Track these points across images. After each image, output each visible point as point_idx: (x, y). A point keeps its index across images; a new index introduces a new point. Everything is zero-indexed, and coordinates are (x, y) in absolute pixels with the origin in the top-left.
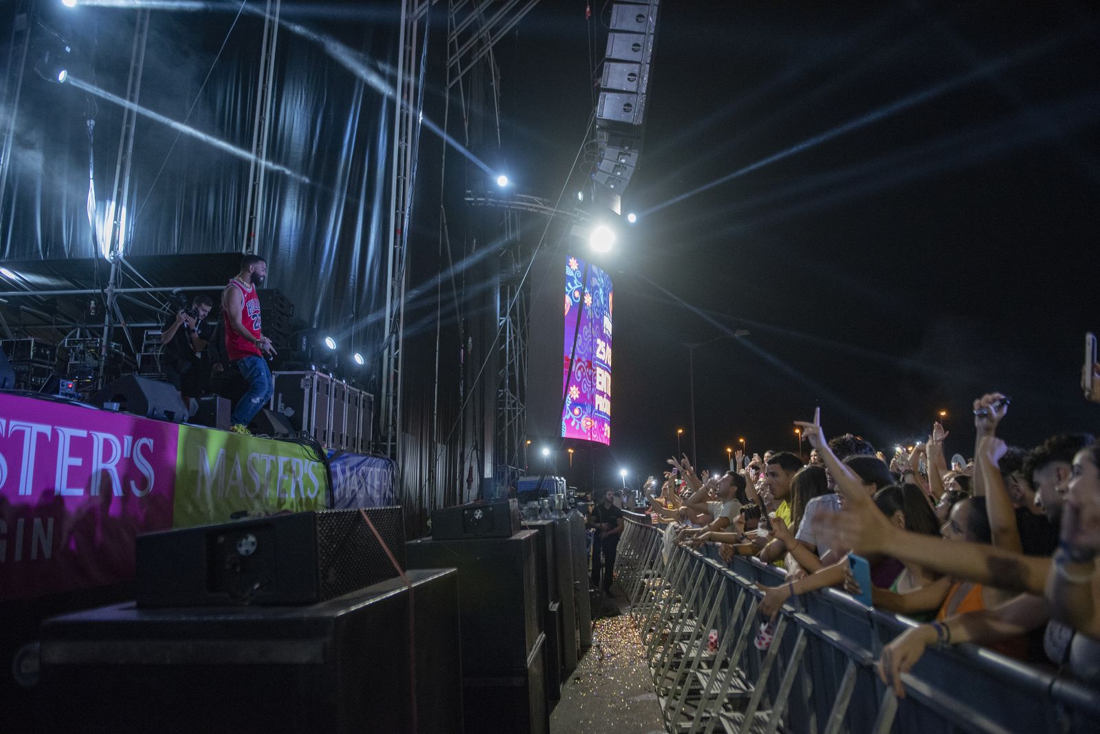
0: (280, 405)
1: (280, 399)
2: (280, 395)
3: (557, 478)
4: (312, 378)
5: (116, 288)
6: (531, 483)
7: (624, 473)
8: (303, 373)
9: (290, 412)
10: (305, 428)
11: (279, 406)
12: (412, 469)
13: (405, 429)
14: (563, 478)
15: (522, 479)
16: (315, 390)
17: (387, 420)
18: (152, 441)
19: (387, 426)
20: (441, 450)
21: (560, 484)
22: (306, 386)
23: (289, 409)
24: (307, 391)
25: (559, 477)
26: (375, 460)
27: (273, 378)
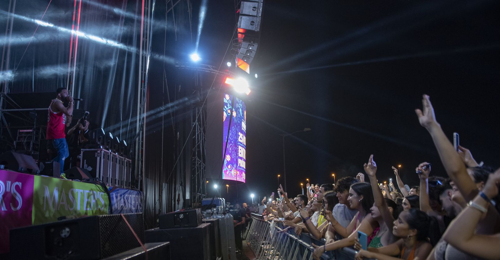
1: (85, 162)
2: (85, 160)
3: (221, 199)
4: (101, 152)
5: (3, 109)
6: (208, 201)
7: (252, 196)
8: (96, 150)
9: (90, 169)
10: (97, 176)
11: (85, 166)
12: (151, 196)
13: (147, 176)
14: (223, 199)
15: (204, 199)
16: (102, 158)
17: (138, 172)
18: (21, 183)
19: (138, 175)
20: (165, 186)
21: (222, 201)
22: (98, 156)
23: (90, 167)
24: (98, 158)
25: (222, 198)
26: (132, 191)
27: (82, 152)
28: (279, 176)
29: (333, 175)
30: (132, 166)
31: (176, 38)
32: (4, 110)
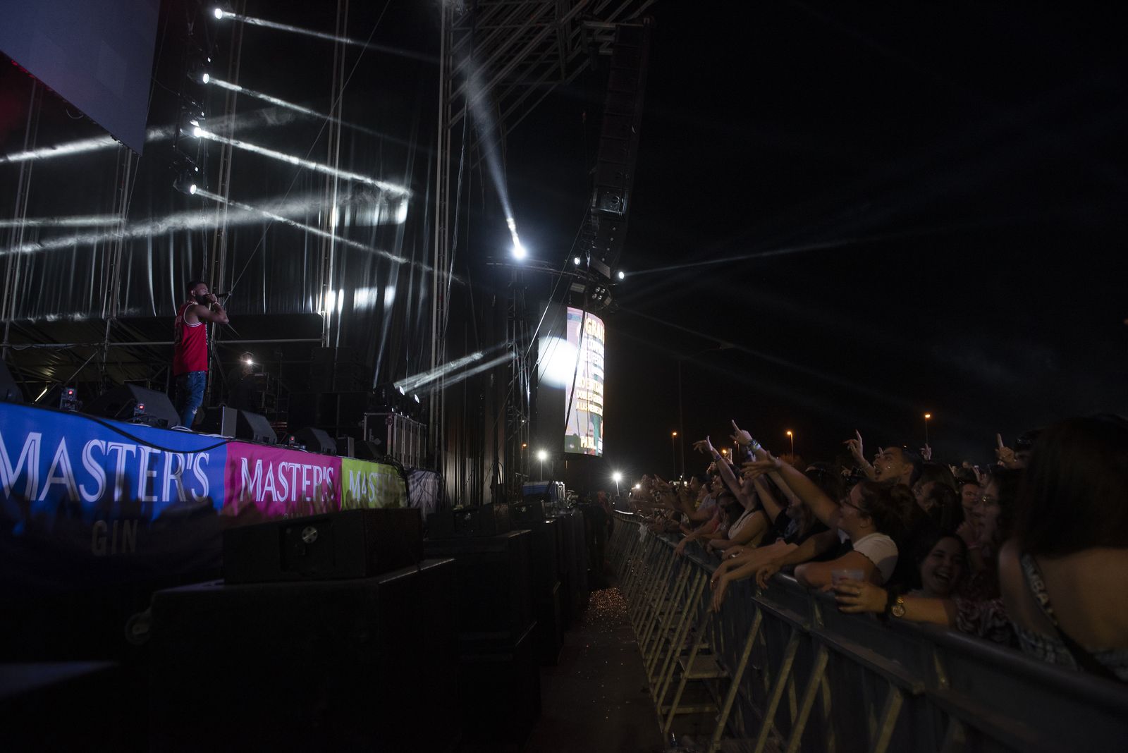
0: (371, 436)
1: (371, 433)
2: (371, 430)
3: (557, 483)
4: (393, 418)
6: (541, 487)
7: (617, 477)
8: (386, 414)
9: (378, 442)
10: (389, 452)
11: (370, 438)
12: (451, 476)
13: (446, 450)
14: (562, 483)
15: (527, 484)
16: (395, 426)
17: (434, 442)
19: (434, 447)
20: (469, 462)
21: (560, 488)
22: (389, 423)
23: (377, 439)
24: (390, 427)
25: (559, 481)
26: (429, 473)
27: (365, 417)
28: (675, 434)
29: (789, 433)
30: (425, 433)
31: (484, 203)
32: (219, 342)
